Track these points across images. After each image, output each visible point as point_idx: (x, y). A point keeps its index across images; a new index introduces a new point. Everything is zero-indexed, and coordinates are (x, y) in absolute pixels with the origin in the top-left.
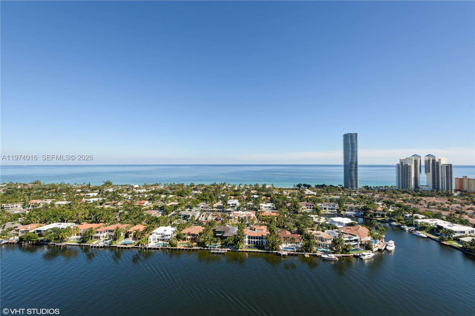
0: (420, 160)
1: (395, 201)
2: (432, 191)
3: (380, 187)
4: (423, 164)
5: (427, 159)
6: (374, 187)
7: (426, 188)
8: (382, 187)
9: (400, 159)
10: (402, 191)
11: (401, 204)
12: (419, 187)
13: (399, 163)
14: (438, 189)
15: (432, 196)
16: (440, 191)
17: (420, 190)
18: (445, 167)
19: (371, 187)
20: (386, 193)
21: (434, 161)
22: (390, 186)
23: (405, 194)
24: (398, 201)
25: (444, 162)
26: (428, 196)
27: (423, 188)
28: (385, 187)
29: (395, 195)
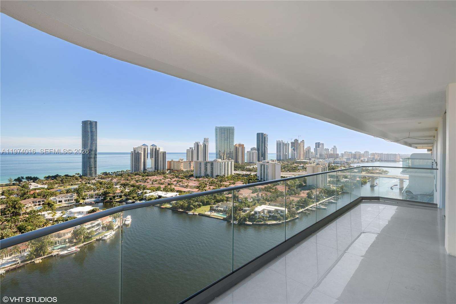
0: (147, 149)
1: (130, 183)
2: (155, 171)
3: (117, 172)
4: (149, 151)
5: (152, 148)
6: (112, 173)
7: (151, 170)
8: (119, 172)
9: (134, 148)
10: (134, 173)
11: (134, 184)
12: (146, 170)
13: (133, 151)
14: (158, 170)
15: (154, 175)
16: (159, 171)
17: (147, 172)
18: (162, 154)
19: (109, 173)
20: (122, 177)
21: (156, 149)
22: (125, 171)
23: (137, 176)
24: (132, 182)
25: (162, 150)
26: (152, 175)
27: (149, 169)
28: (121, 172)
29: (129, 178)
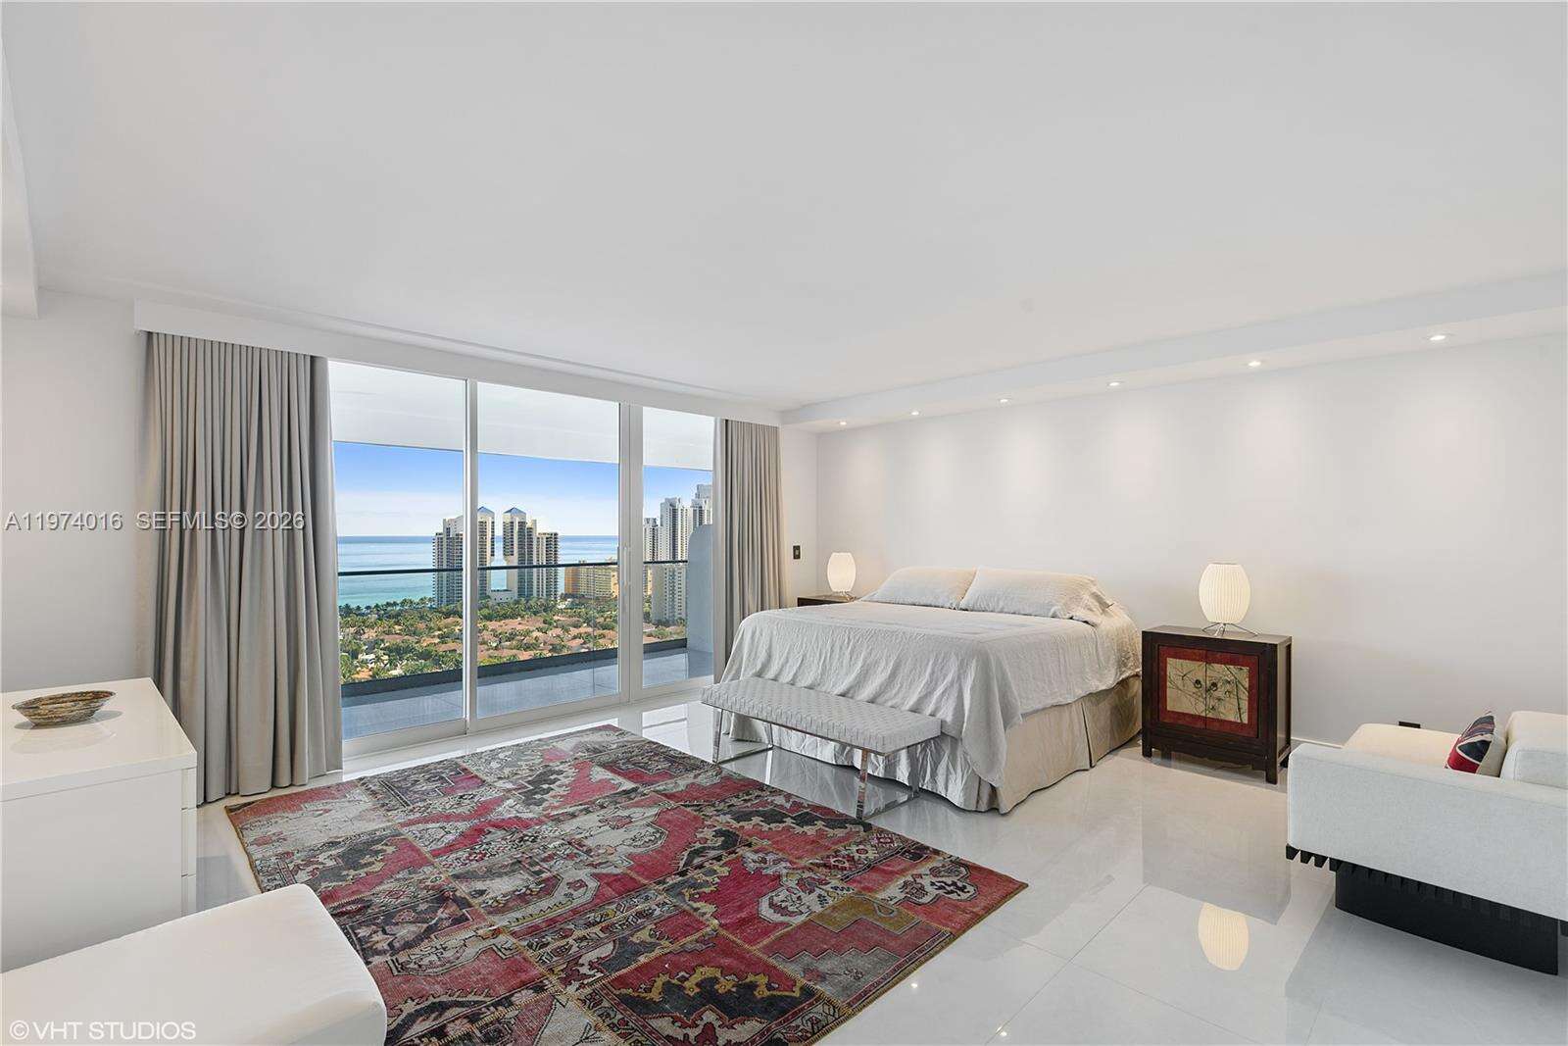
0: (493, 523)
2: (517, 602)
5: (508, 521)
7: (505, 597)
8: (395, 604)
9: (444, 520)
10: (444, 610)
13: (441, 531)
18: (545, 540)
20: (398, 623)
21: (522, 524)
22: (417, 600)
25: (543, 528)
26: (505, 617)
27: (498, 596)
28: (403, 603)
29: (422, 626)
